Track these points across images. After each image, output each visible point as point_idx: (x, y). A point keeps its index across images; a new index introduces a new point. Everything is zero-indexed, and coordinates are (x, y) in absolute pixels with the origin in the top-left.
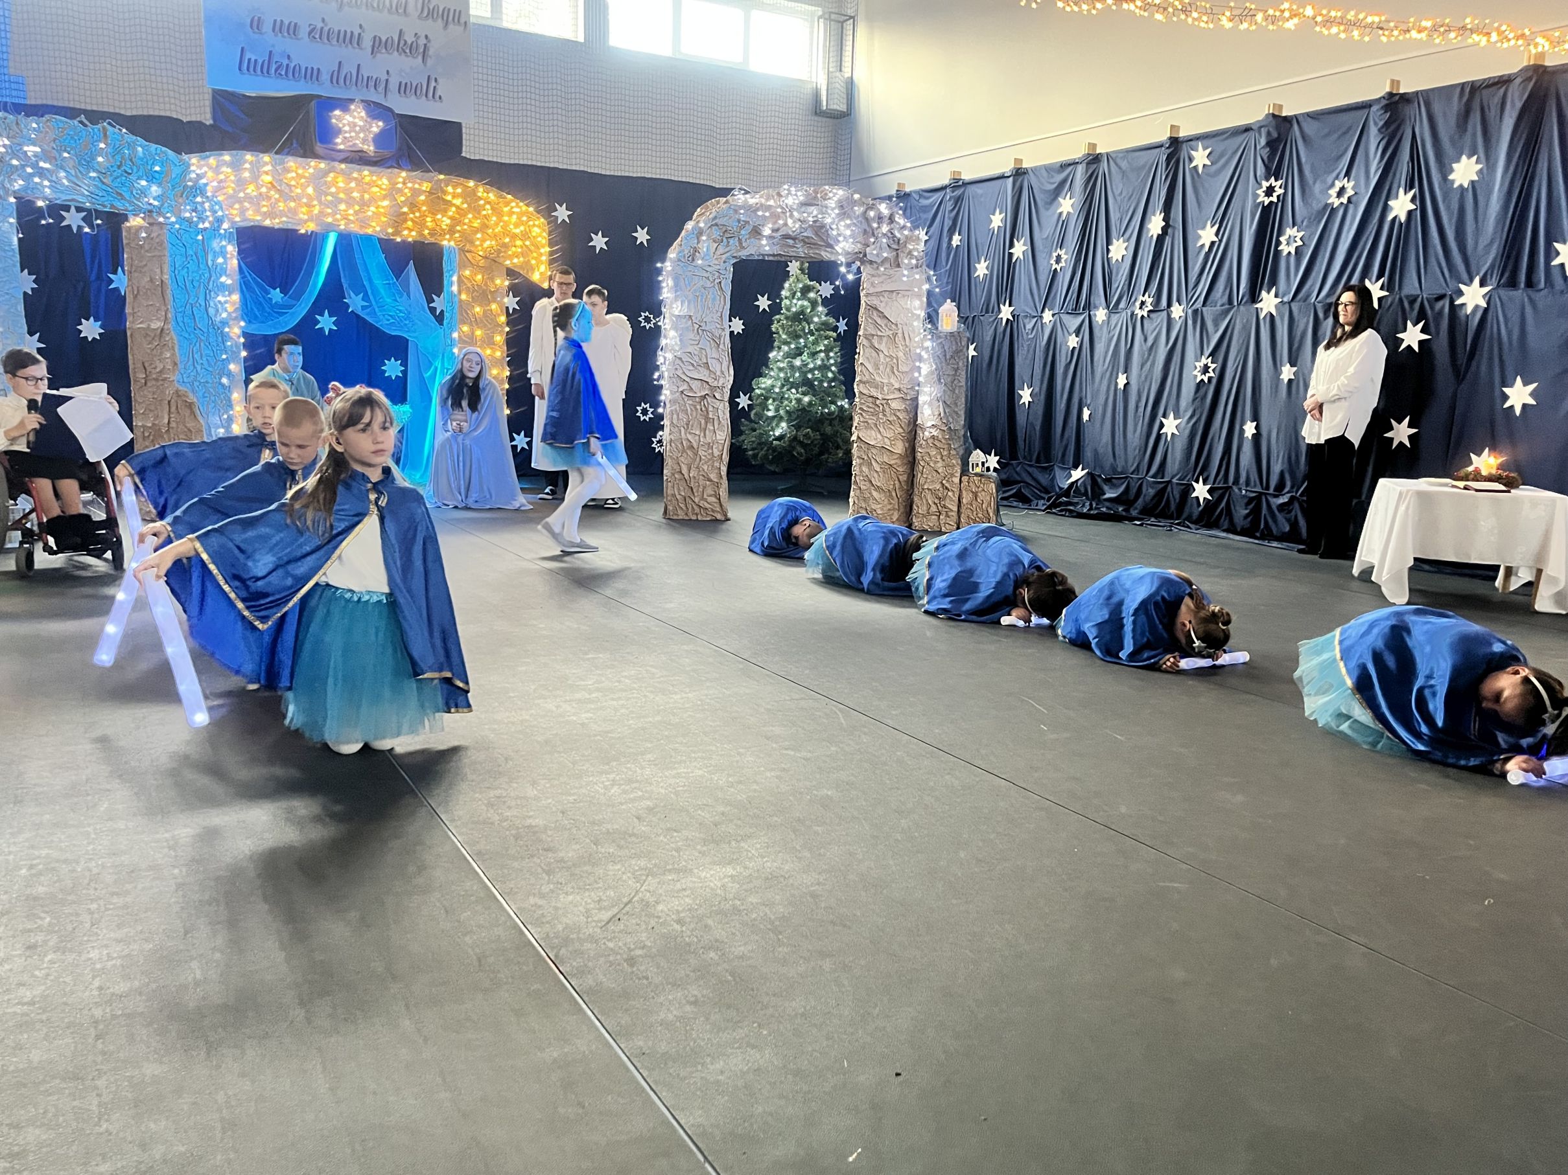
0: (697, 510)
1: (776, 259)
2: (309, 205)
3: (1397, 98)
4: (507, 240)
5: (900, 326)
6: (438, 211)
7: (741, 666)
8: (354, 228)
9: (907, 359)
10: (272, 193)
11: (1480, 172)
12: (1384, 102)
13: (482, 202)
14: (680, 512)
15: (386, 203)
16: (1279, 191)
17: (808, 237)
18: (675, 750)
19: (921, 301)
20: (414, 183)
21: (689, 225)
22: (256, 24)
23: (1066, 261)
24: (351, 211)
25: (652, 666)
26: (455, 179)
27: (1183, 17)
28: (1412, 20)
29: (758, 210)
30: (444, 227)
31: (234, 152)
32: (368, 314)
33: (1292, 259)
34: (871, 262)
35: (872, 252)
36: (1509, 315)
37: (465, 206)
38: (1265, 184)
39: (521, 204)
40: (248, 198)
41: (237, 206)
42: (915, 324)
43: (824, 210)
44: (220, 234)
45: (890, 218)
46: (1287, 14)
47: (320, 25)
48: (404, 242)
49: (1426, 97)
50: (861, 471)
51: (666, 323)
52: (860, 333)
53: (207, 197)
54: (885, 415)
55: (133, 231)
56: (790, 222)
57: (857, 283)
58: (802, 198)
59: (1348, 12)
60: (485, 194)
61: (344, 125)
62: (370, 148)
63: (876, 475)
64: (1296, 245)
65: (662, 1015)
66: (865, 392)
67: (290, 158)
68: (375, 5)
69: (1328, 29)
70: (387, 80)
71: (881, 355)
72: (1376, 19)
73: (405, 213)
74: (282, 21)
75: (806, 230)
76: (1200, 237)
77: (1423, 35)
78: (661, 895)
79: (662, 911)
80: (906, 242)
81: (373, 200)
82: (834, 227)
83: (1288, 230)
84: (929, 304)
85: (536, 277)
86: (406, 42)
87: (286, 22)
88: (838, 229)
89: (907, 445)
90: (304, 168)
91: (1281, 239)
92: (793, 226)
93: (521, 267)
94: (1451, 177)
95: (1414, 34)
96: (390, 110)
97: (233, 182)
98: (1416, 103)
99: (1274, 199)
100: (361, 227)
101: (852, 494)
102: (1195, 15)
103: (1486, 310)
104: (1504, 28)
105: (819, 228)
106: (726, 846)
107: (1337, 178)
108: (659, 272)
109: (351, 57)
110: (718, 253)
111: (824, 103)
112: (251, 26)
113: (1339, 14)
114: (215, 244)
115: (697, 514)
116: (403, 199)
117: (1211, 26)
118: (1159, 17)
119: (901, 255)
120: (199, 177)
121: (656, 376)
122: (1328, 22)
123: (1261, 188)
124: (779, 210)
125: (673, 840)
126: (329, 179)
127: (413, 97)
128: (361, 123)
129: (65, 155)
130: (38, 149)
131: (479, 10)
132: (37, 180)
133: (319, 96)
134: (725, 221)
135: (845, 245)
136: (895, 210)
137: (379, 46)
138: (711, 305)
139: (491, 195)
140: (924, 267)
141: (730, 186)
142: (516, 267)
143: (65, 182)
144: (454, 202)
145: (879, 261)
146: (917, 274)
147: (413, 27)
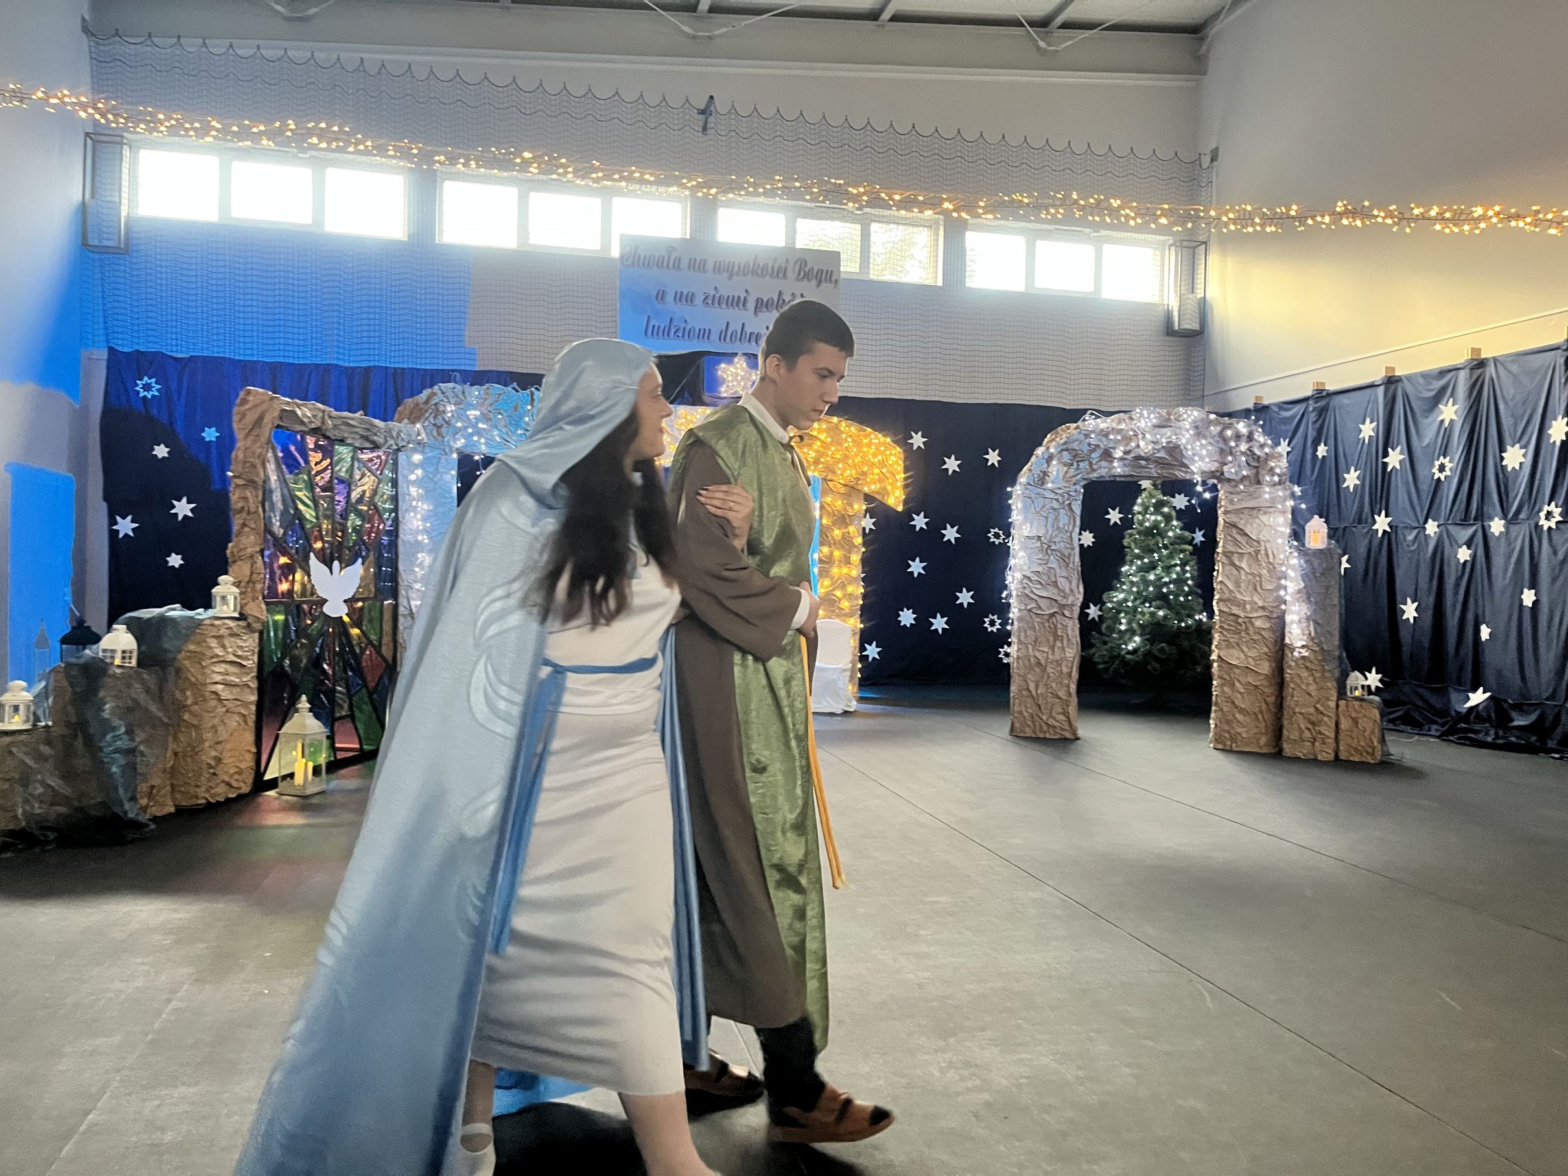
0: (1045, 729)
1: (1127, 479)
4: (865, 469)
5: (1262, 543)
7: (1091, 921)
9: (1271, 576)
13: (844, 436)
14: (1027, 730)
17: (1161, 458)
19: (1285, 518)
21: (1040, 451)
22: (661, 296)
23: (1450, 470)
29: (1109, 433)
34: (1229, 480)
35: (1230, 471)
37: (829, 440)
39: (880, 436)
42: (1280, 541)
43: (1177, 431)
45: (1249, 437)
47: (712, 292)
50: (1223, 691)
51: (1015, 544)
52: (1219, 550)
54: (1248, 634)
56: (1142, 443)
57: (1214, 501)
58: (1154, 421)
60: (848, 429)
61: (728, 376)
63: (1239, 696)
66: (1225, 609)
67: (682, 407)
68: (759, 272)
71: (1243, 573)
74: (681, 292)
75: (1159, 451)
80: (1267, 460)
82: (1189, 447)
84: (1294, 520)
85: (890, 501)
87: (685, 293)
88: (1192, 448)
89: (1274, 665)
90: (693, 415)
92: (1145, 447)
93: (878, 493)
101: (1212, 715)
105: (1174, 450)
108: (1009, 495)
109: (737, 318)
110: (1068, 476)
111: (1176, 324)
112: (657, 299)
115: (1045, 733)
119: (1263, 472)
121: (1004, 595)
124: (1131, 433)
128: (742, 373)
129: (500, 417)
130: (478, 413)
131: (849, 266)
132: (475, 438)
133: (709, 353)
134: (1075, 446)
135: (1200, 464)
136: (1254, 427)
137: (761, 305)
138: (1061, 526)
139: (852, 429)
140: (1288, 483)
141: (1082, 408)
142: (873, 492)
143: (497, 439)
144: (820, 437)
145: (1238, 479)
146: (1280, 490)
147: (791, 288)
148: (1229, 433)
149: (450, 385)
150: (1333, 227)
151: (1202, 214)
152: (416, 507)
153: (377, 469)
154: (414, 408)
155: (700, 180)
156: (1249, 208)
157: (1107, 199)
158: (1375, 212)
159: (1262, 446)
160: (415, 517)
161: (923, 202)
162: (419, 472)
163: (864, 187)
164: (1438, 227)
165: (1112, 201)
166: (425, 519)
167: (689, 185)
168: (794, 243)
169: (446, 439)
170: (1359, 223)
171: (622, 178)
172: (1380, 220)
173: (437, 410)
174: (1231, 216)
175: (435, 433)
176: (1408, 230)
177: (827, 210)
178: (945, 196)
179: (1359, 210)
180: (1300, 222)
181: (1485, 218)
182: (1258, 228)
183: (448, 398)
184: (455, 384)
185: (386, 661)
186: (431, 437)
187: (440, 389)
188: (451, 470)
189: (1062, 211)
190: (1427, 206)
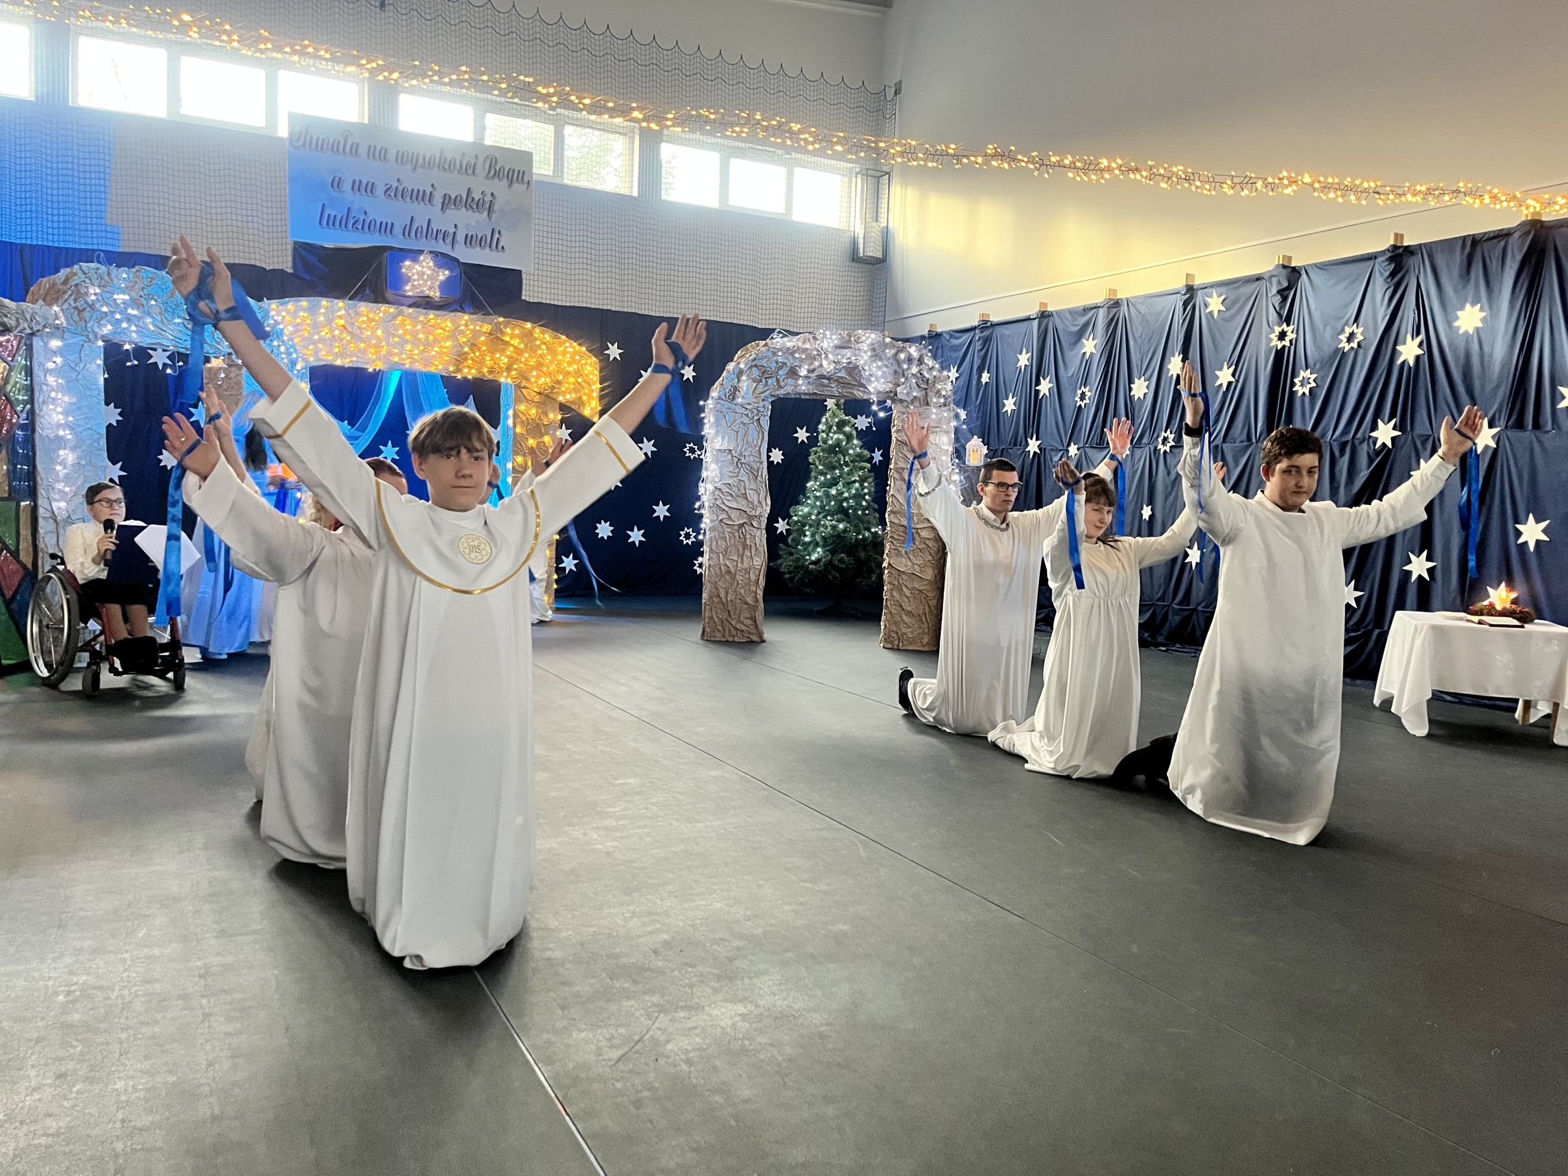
0: (734, 632)
1: (812, 397)
2: (377, 346)
3: (1401, 250)
4: (560, 377)
6: (498, 351)
8: (419, 367)
10: (345, 335)
11: (1484, 320)
12: (1389, 255)
13: (538, 342)
14: (717, 634)
15: (448, 344)
16: (1291, 336)
17: (842, 378)
19: (949, 438)
20: (475, 325)
21: (731, 366)
22: (337, 183)
23: (1089, 398)
24: (416, 352)
26: (514, 322)
27: (1186, 185)
28: (1407, 184)
29: (795, 352)
30: (502, 365)
31: (311, 298)
33: (1307, 400)
34: (901, 401)
35: (902, 392)
36: (1519, 456)
37: (522, 346)
38: (1278, 330)
39: (575, 344)
40: (322, 340)
41: (311, 347)
42: (944, 458)
43: (857, 352)
45: (919, 360)
46: (1286, 182)
47: (395, 184)
48: (465, 379)
49: (1429, 250)
50: (892, 596)
51: (708, 458)
52: (892, 466)
53: (283, 341)
54: (915, 544)
55: (213, 372)
56: (825, 363)
57: (888, 420)
58: (836, 342)
59: (1345, 178)
60: (541, 335)
61: (413, 275)
62: (436, 294)
63: (906, 600)
64: (1309, 386)
66: (896, 521)
67: (363, 304)
68: (447, 167)
69: (1327, 194)
70: (455, 233)
72: (1373, 185)
73: (466, 353)
74: (360, 181)
75: (840, 371)
76: (1218, 377)
77: (1419, 198)
78: (673, 1033)
79: (671, 1050)
80: (934, 382)
81: (437, 341)
82: (866, 368)
83: (1302, 372)
84: (957, 439)
85: (587, 412)
86: (473, 198)
87: (364, 182)
88: (870, 369)
89: (936, 572)
90: (375, 312)
91: (1296, 380)
92: (828, 367)
93: (573, 402)
94: (1456, 324)
95: (1409, 197)
96: (457, 260)
97: (309, 325)
98: (1420, 255)
99: (1287, 343)
100: (425, 365)
101: (883, 618)
102: (1198, 183)
103: (1496, 451)
104: (1496, 191)
105: (852, 369)
107: (1346, 324)
108: (702, 409)
109: (422, 213)
110: (757, 392)
111: (862, 250)
112: (332, 186)
113: (1336, 180)
115: (734, 636)
116: (464, 340)
117: (1214, 193)
118: (1164, 185)
119: (931, 394)
120: (277, 322)
121: (696, 506)
122: (1326, 188)
123: (1274, 332)
124: (815, 353)
126: (397, 322)
127: (478, 248)
128: (429, 272)
129: (153, 302)
130: (127, 297)
131: (542, 168)
132: (124, 325)
133: (391, 248)
134: (764, 362)
135: (876, 384)
136: (924, 352)
137: (448, 202)
138: (750, 440)
139: (546, 336)
140: (952, 405)
141: (771, 327)
142: (568, 402)
143: (151, 327)
144: (512, 342)
145: (909, 400)
146: (945, 411)
147: (480, 186)
148: (902, 356)
149: (92, 265)
150: (985, 167)
151: (873, 145)
152: (54, 399)
153: (9, 356)
154: (50, 288)
155: (380, 62)
156: (914, 143)
157: (788, 123)
158: (1020, 157)
159: (931, 369)
160: (54, 410)
161: (612, 109)
162: (58, 360)
163: (554, 87)
164: (1070, 175)
165: (793, 125)
166: (66, 413)
167: (369, 66)
168: (483, 139)
169: (89, 325)
170: (1006, 166)
171: (294, 52)
172: (1023, 164)
173: (78, 292)
174: (898, 149)
175: (77, 319)
176: (1046, 175)
177: (517, 107)
178: (634, 105)
179: (1007, 153)
180: (958, 160)
181: (1109, 169)
182: (922, 163)
183: (91, 280)
184: (99, 265)
185: (24, 567)
186: (72, 322)
187: (81, 269)
188: (96, 359)
189: (746, 130)
190: (1062, 154)
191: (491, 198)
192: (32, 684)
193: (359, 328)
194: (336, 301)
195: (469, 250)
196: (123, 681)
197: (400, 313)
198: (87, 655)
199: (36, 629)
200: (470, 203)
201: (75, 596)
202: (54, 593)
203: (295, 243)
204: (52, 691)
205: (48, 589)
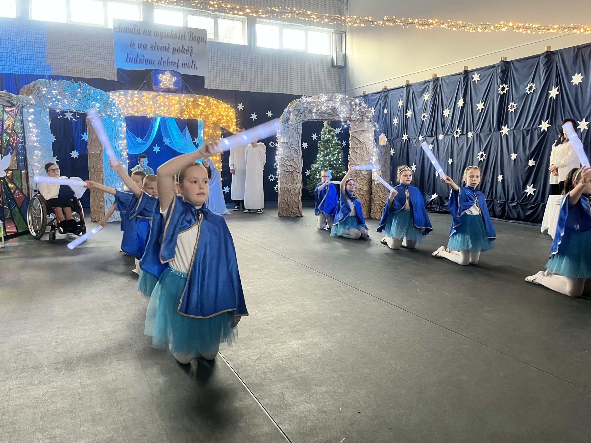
0: (291, 213)
1: (318, 121)
2: (151, 108)
3: (550, 53)
4: (221, 117)
5: (364, 144)
6: (196, 108)
7: (306, 269)
8: (166, 115)
9: (367, 155)
10: (138, 104)
11: (583, 79)
12: (545, 55)
13: (211, 104)
14: (284, 214)
15: (178, 106)
16: (507, 89)
17: (329, 112)
18: (281, 300)
19: (372, 134)
20: (187, 98)
21: (286, 110)
22: (132, 45)
23: (427, 117)
24: (165, 109)
25: (273, 270)
26: (202, 96)
27: (463, 29)
28: (550, 25)
29: (311, 103)
30: (198, 113)
31: (125, 90)
32: (172, 145)
33: (513, 114)
34: (353, 121)
35: (353, 117)
37: (206, 106)
38: (501, 87)
39: (226, 104)
40: (130, 106)
41: (126, 109)
42: (370, 142)
43: (335, 102)
44: (120, 119)
45: (360, 104)
46: (502, 26)
47: (154, 44)
48: (184, 119)
49: (561, 52)
51: (278, 146)
52: (350, 146)
53: (116, 107)
54: (360, 176)
56: (323, 107)
57: (348, 128)
58: (327, 98)
59: (526, 24)
60: (213, 101)
61: (163, 79)
62: (172, 87)
64: (514, 108)
65: (275, 392)
67: (144, 92)
68: (174, 37)
69: (519, 30)
70: (178, 63)
71: (358, 154)
72: (537, 26)
73: (184, 109)
74: (141, 44)
75: (329, 110)
76: (477, 107)
77: (555, 31)
78: (275, 351)
79: (275, 356)
80: (366, 113)
81: (173, 105)
82: (339, 108)
83: (511, 103)
84: (375, 135)
85: (231, 130)
86: (184, 49)
87: (143, 44)
88: (340, 109)
89: (368, 187)
90: (149, 95)
91: (509, 106)
92: (324, 108)
93: (226, 127)
94: (572, 81)
95: (551, 30)
96: (179, 73)
97: (124, 101)
98: (557, 55)
99: (505, 92)
100: (169, 114)
102: (468, 28)
103: (588, 131)
104: (586, 27)
105: (334, 109)
106: (299, 333)
107: (528, 83)
109: (165, 55)
110: (297, 119)
111: (336, 63)
112: (131, 46)
113: (522, 25)
114: (118, 123)
115: (291, 215)
116: (183, 104)
117: (474, 31)
118: (454, 29)
119: (364, 117)
120: (113, 100)
121: (275, 165)
122: (519, 28)
124: (319, 103)
125: (280, 331)
126: (158, 98)
127: (187, 68)
128: (169, 78)
129: (67, 93)
130: (57, 92)
131: (210, 36)
132: (56, 102)
133: (154, 70)
134: (299, 108)
135: (343, 115)
136: (362, 101)
137: (175, 51)
138: (295, 138)
139: (215, 101)
140: (373, 122)
141: (301, 95)
142: (224, 126)
143: (66, 103)
144: (202, 104)
145: (356, 120)
146: (370, 124)
147: (187, 44)
148: (353, 103)
149: (44, 80)
150: (383, 25)
151: (339, 18)
152: (32, 131)
153: (14, 115)
154: (28, 89)
156: (355, 17)
157: (306, 11)
158: (397, 21)
159: (364, 108)
160: (32, 135)
161: (238, 9)
162: (33, 116)
163: (216, 1)
164: (417, 27)
165: (308, 12)
166: (37, 136)
168: (187, 25)
169: (43, 103)
170: (392, 24)
172: (398, 23)
173: (39, 90)
174: (349, 19)
175: (39, 101)
176: (408, 27)
177: (200, 12)
178: (247, 7)
179: (392, 19)
180: (373, 23)
181: (432, 24)
182: (359, 25)
183: (43, 85)
184: (46, 80)
185: (25, 195)
186: (37, 102)
187: (39, 81)
188: (47, 116)
189: (290, 15)
190: (414, 19)
191: (191, 49)
192: (31, 239)
193: (144, 101)
194: (134, 91)
195: (184, 69)
196: (64, 236)
197: (159, 95)
198: (50, 227)
199: (30, 218)
200: (183, 51)
201: (45, 205)
202: (36, 205)
203: (118, 69)
204: (38, 241)
205: (34, 203)
